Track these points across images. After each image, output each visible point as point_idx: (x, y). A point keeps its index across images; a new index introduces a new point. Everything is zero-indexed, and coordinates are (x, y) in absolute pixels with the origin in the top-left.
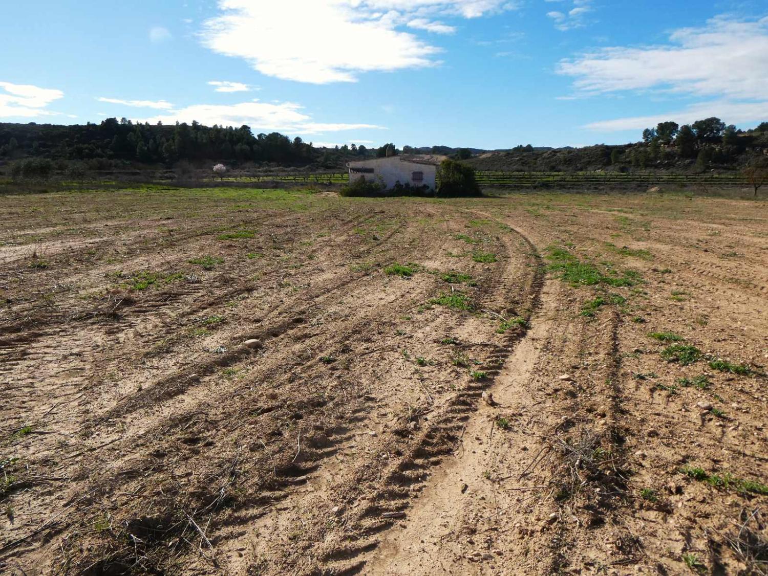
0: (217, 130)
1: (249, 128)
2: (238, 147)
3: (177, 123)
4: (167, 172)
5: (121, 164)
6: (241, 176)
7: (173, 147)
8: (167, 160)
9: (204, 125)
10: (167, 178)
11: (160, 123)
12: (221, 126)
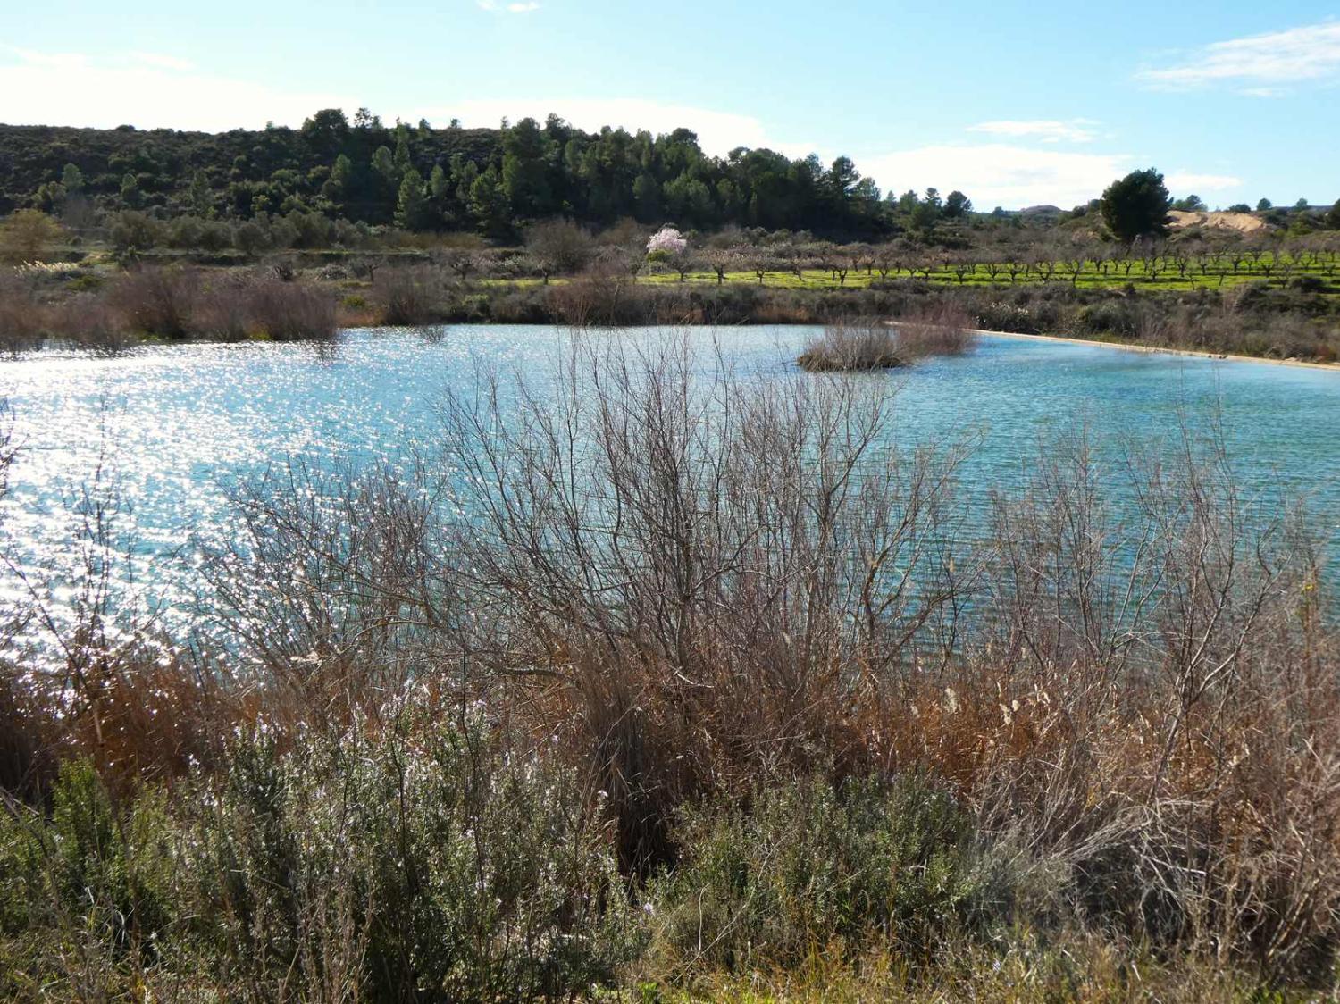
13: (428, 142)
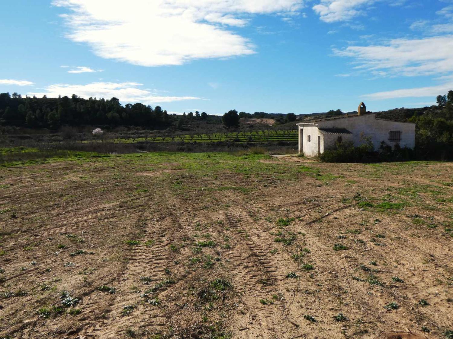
0: (92, 102)
1: (118, 100)
2: (109, 115)
3: (60, 96)
4: (53, 136)
5: (13, 130)
6: (117, 138)
7: (56, 116)
8: (51, 126)
9: (81, 98)
10: (55, 141)
11: (45, 97)
12: (95, 98)
13: (35, 102)
